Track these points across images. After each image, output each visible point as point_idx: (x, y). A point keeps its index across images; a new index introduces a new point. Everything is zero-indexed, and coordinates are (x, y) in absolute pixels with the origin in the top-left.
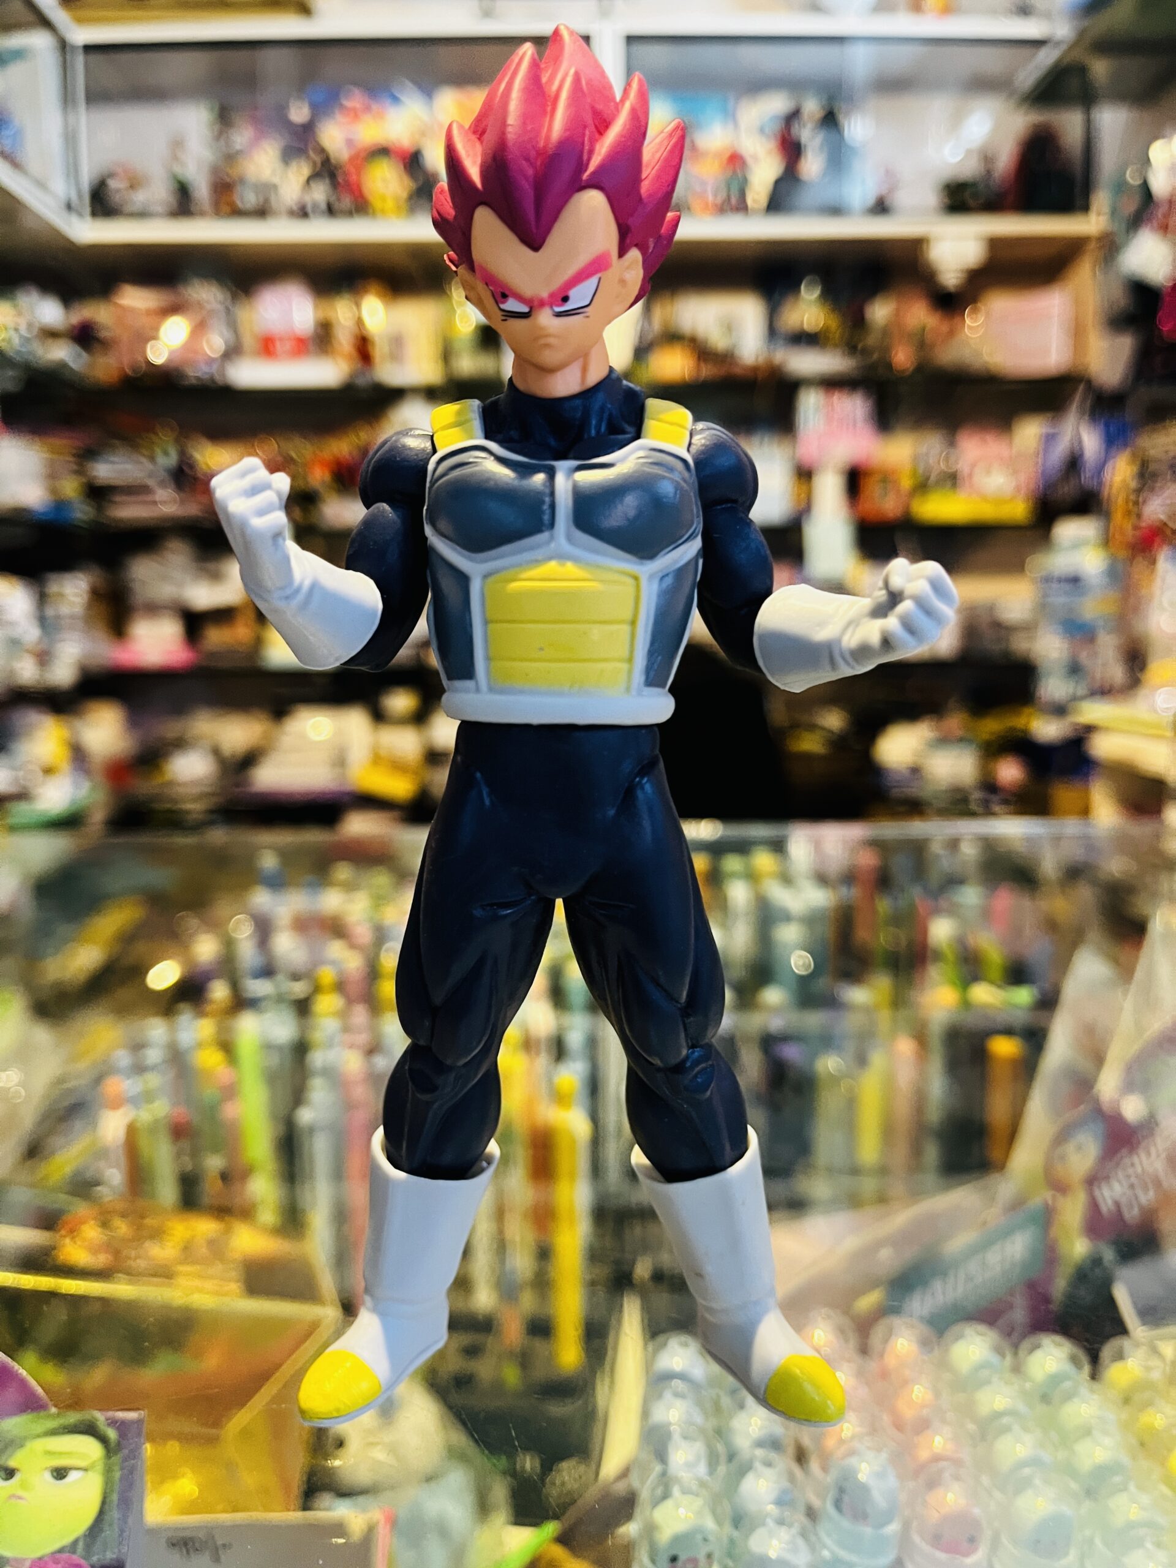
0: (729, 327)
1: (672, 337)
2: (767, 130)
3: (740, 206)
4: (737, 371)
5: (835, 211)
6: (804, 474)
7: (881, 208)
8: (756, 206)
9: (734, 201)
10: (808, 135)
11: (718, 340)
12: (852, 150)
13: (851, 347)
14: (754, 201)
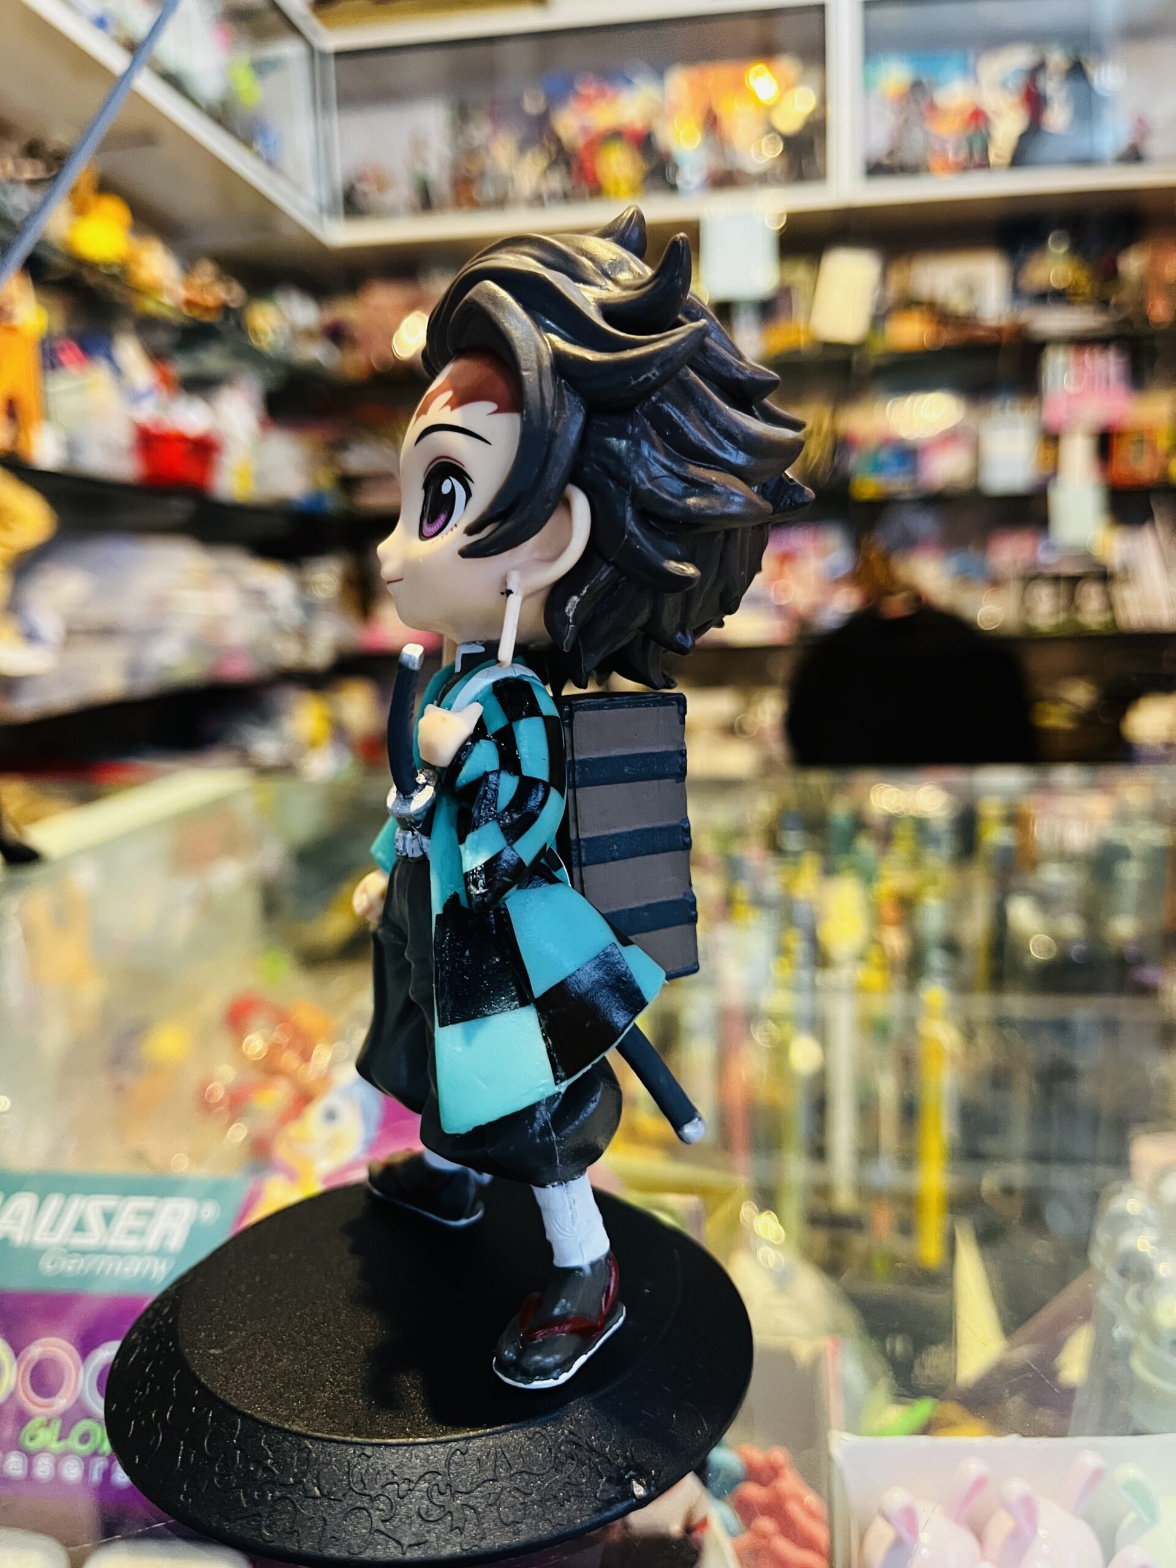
0: (971, 289)
1: (909, 303)
2: (1010, 85)
3: (984, 164)
4: (981, 333)
5: (1086, 161)
6: (1051, 438)
7: (1134, 156)
8: (1000, 161)
9: (977, 157)
10: (1053, 87)
11: (958, 303)
12: (1103, 100)
13: (1103, 303)
14: (998, 156)
